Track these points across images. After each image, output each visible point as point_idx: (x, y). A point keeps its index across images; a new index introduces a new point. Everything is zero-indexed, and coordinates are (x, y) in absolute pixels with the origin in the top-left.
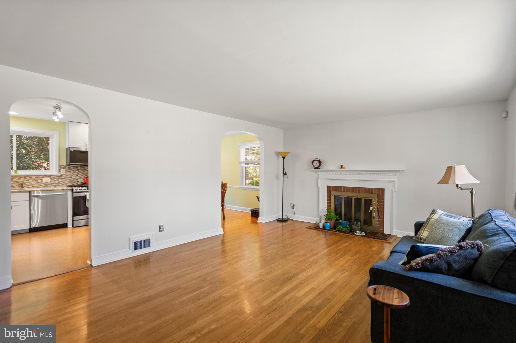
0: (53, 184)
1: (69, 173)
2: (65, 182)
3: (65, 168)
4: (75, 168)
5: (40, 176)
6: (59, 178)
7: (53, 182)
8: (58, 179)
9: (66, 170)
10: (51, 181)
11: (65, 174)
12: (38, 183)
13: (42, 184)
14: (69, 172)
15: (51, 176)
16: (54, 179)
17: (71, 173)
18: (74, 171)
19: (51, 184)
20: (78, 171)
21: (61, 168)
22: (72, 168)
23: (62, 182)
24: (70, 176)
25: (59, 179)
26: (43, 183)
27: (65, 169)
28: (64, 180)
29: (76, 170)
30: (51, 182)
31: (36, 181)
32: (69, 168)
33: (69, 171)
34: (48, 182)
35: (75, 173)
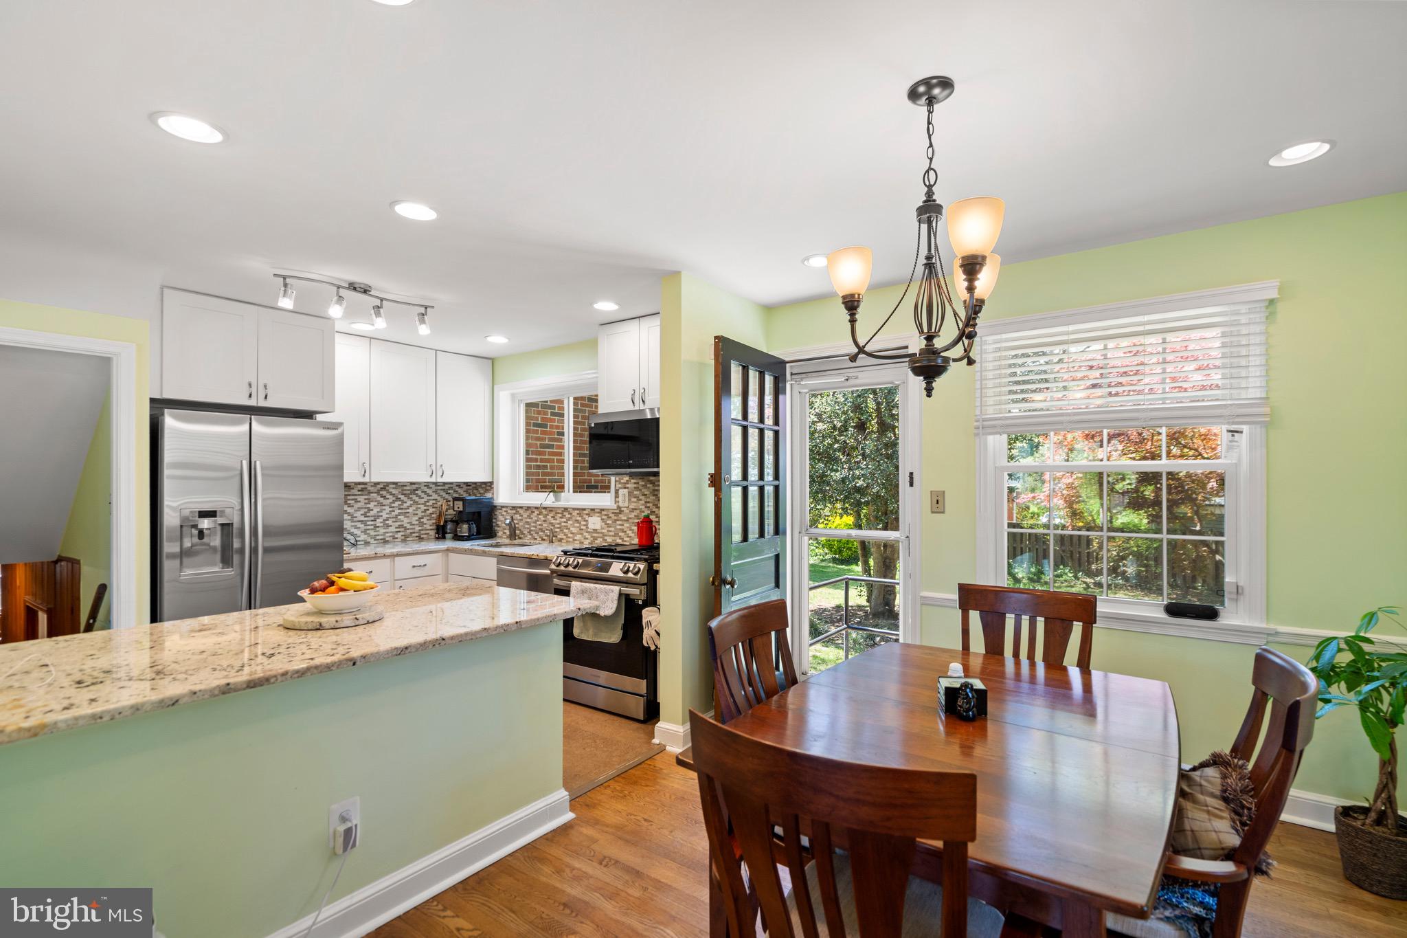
0: (605, 538)
1: (635, 502)
2: (628, 532)
3: (627, 486)
4: (648, 486)
5: (584, 509)
6: (616, 518)
7: (605, 531)
8: (616, 520)
9: (629, 492)
10: (602, 528)
11: (626, 505)
12: (582, 532)
13: (587, 535)
14: (635, 500)
15: (603, 513)
16: (608, 522)
17: (640, 502)
18: (646, 495)
19: (601, 535)
20: (654, 498)
21: (620, 486)
22: (643, 486)
23: (622, 531)
24: (638, 511)
25: (618, 522)
26: (589, 530)
27: (628, 488)
28: (627, 525)
29: (651, 493)
30: (603, 531)
31: (578, 525)
32: (635, 486)
33: (635, 498)
34: (596, 530)
35: (648, 505)
